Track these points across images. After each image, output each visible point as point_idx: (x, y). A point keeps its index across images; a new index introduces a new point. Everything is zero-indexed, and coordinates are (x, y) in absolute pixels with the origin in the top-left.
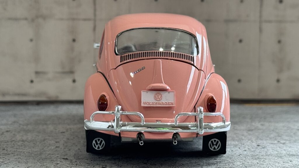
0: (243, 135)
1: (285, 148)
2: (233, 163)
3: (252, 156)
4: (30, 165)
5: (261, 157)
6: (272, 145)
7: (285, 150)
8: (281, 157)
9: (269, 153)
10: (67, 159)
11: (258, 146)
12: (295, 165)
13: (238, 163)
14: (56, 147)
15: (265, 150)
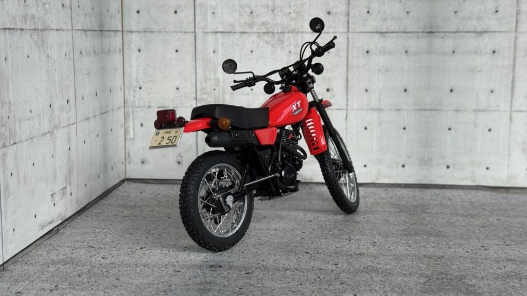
0: (474, 232)
1: (507, 251)
2: (450, 266)
3: (471, 259)
4: (277, 258)
5: (480, 261)
6: (496, 247)
7: (505, 253)
8: (497, 262)
9: (488, 257)
10: (308, 253)
11: (482, 247)
12: (506, 272)
13: (455, 267)
14: (302, 238)
15: (487, 252)
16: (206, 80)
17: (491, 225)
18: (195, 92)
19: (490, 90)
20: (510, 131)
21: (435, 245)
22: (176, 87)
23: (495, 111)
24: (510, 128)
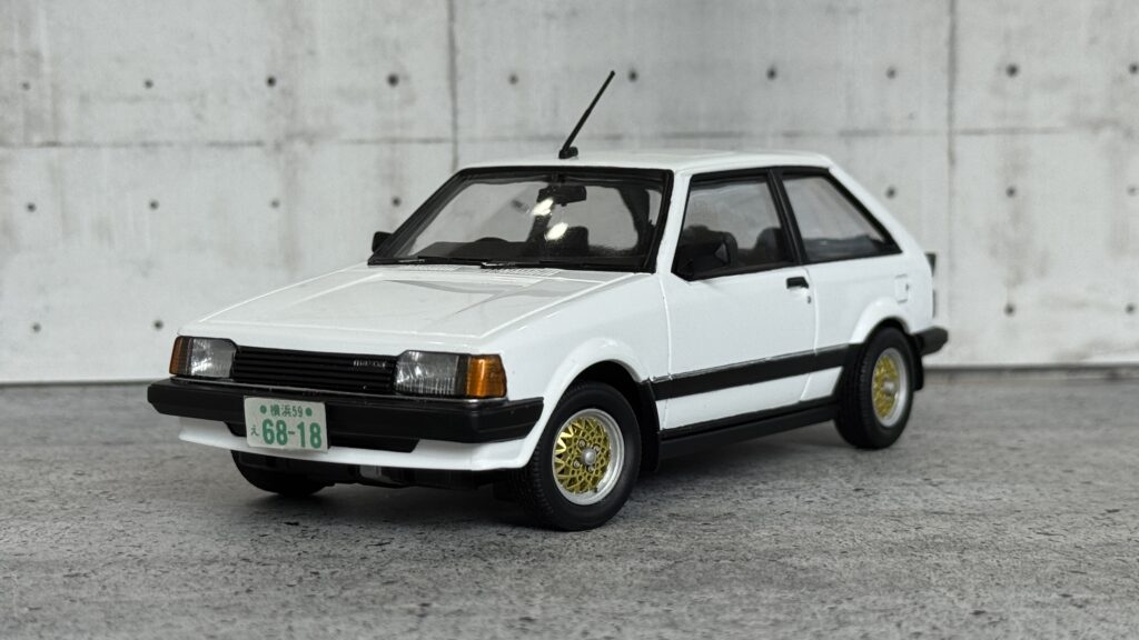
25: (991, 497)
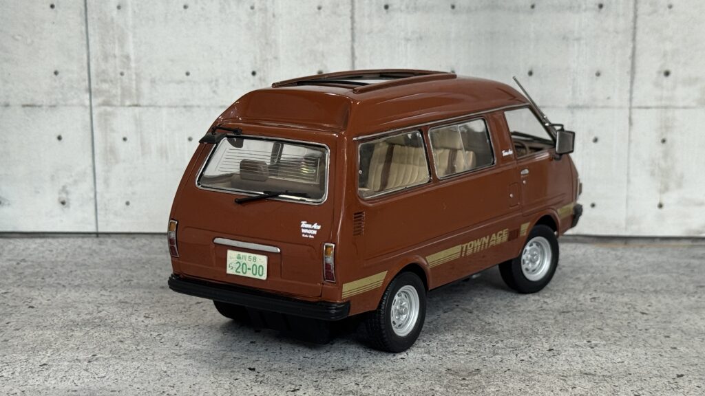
16: (105, 58)
17: (579, 309)
18: (87, 78)
19: (595, 72)
20: (630, 141)
21: (472, 349)
22: (53, 71)
23: (603, 107)
24: (630, 136)
25: (619, 360)
